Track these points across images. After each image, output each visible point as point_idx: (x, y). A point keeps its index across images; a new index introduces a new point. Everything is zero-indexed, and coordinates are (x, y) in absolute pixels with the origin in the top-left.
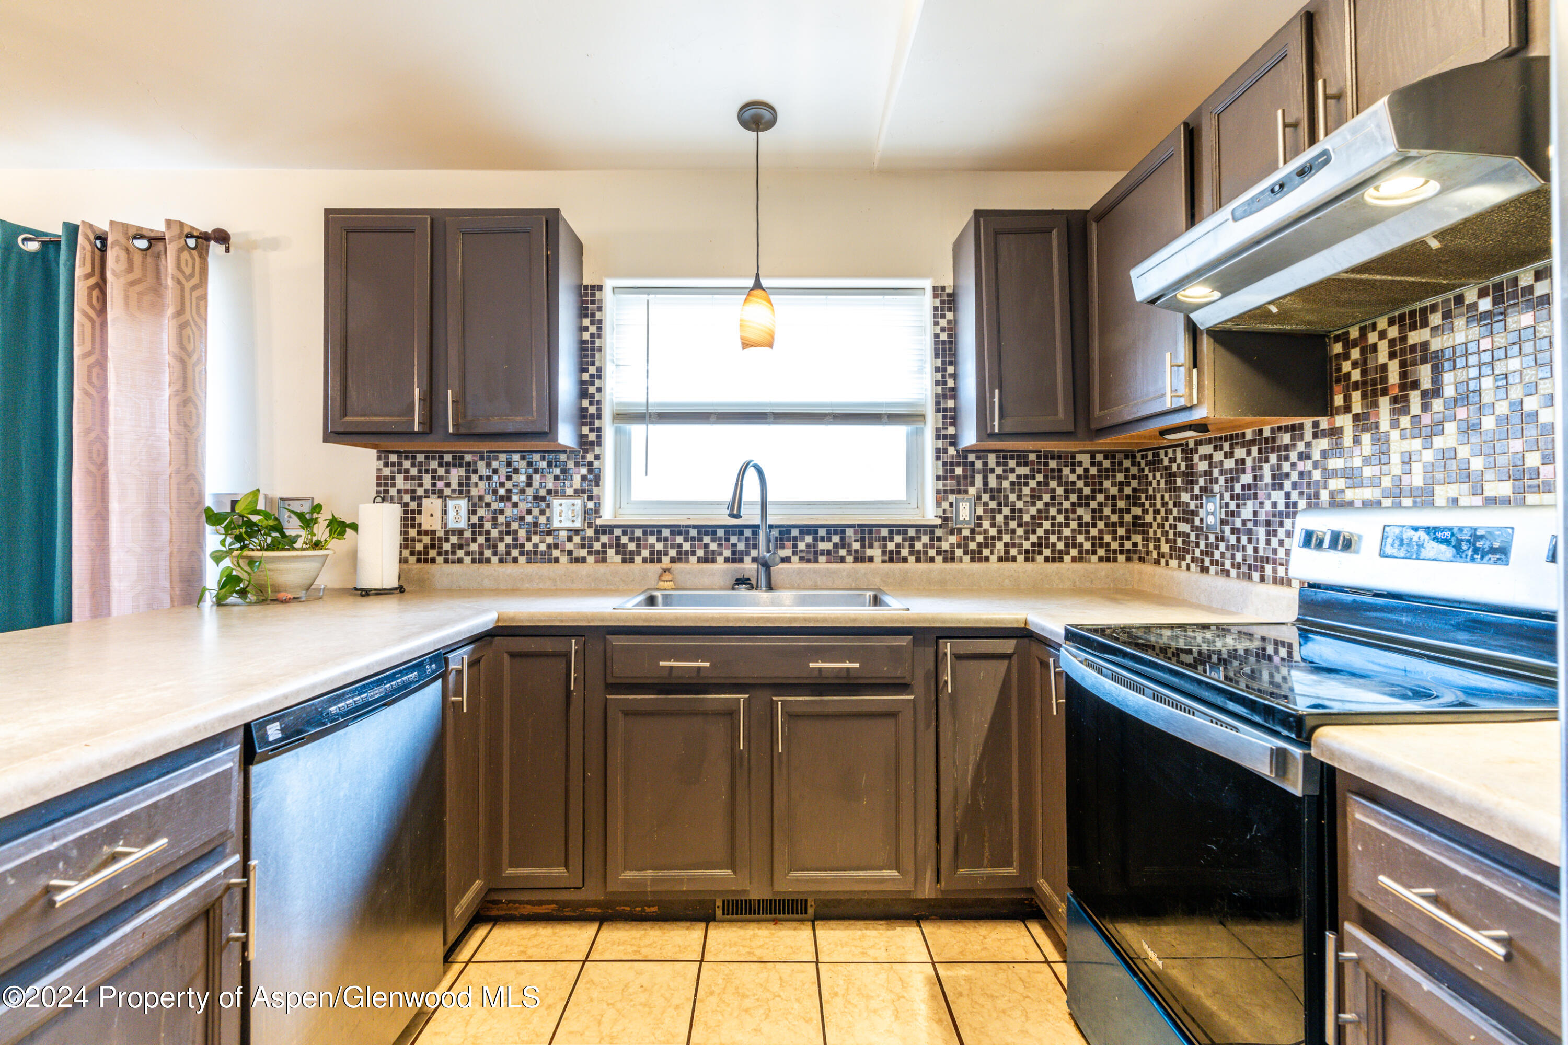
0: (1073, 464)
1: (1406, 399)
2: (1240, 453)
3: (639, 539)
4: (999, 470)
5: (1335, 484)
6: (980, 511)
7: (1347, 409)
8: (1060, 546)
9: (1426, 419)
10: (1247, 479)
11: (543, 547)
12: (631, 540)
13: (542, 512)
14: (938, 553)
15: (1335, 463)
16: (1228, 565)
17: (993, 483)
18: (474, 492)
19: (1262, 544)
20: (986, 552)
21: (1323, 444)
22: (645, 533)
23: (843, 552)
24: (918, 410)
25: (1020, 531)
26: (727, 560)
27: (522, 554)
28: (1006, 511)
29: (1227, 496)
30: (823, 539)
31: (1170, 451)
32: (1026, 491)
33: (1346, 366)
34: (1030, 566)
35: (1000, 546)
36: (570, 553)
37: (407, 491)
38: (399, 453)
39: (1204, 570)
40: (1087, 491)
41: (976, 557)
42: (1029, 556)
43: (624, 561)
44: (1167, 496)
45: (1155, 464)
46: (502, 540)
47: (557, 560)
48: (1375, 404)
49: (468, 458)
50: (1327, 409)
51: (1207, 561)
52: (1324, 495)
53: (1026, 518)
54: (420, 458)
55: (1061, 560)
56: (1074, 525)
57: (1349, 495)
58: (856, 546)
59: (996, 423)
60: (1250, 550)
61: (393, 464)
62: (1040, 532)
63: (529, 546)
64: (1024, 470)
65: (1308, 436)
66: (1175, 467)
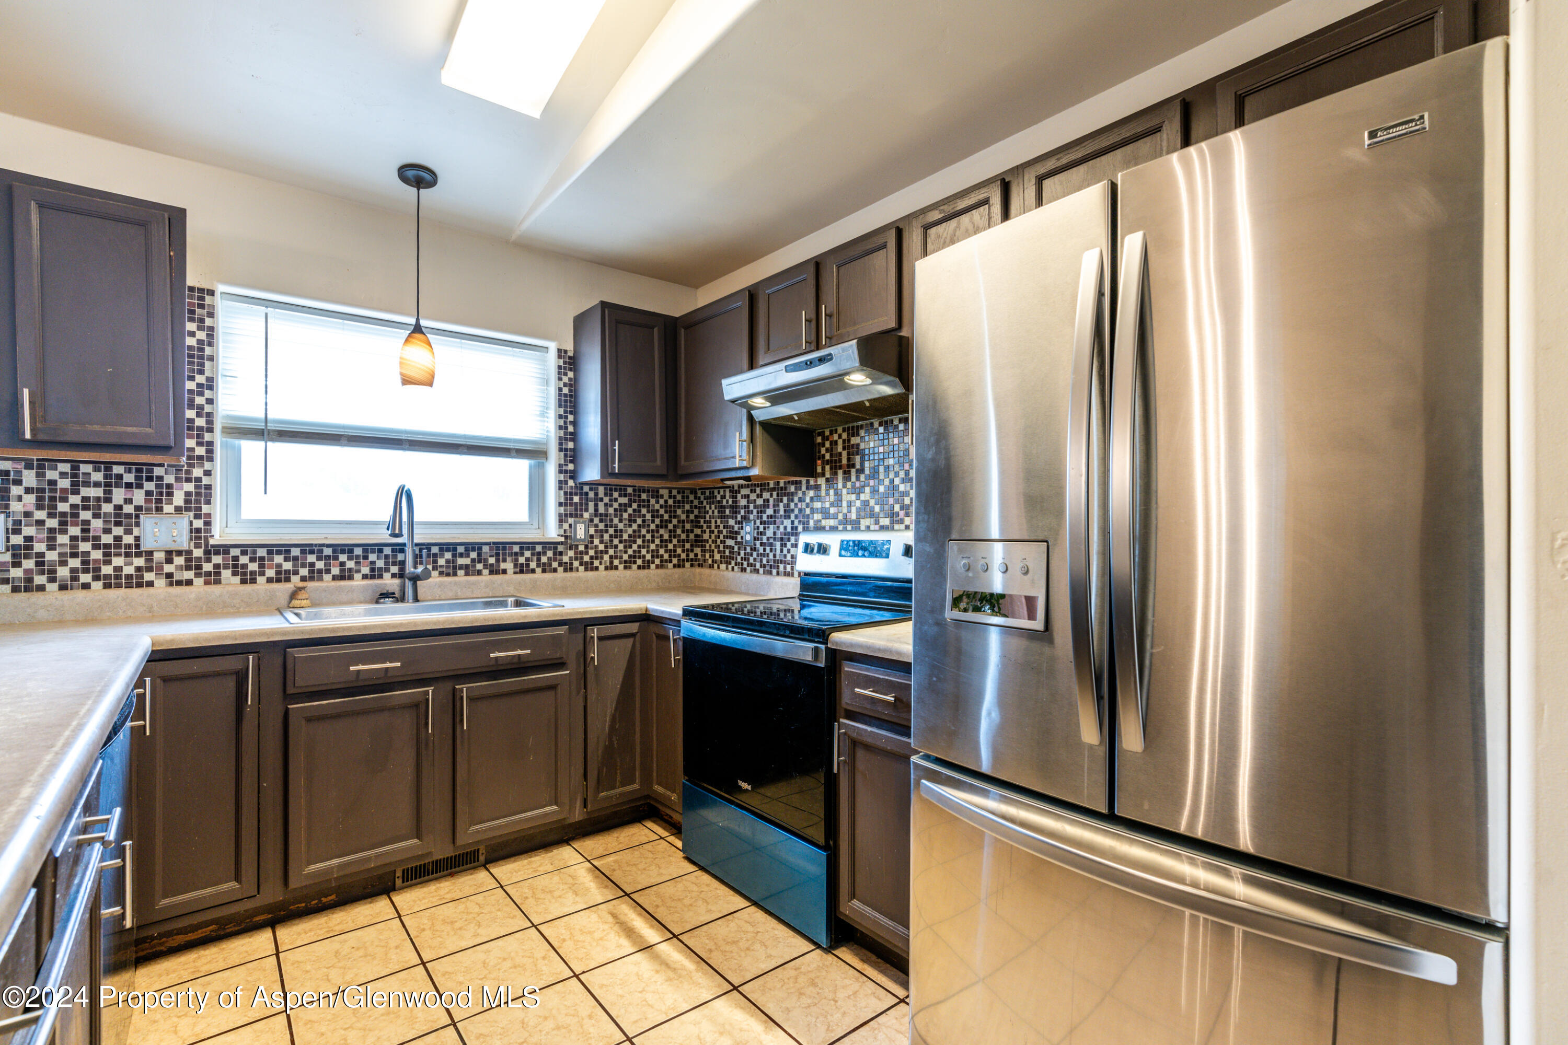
0: (658, 497)
1: (849, 472)
2: (766, 495)
3: (262, 559)
4: (606, 500)
5: (817, 516)
6: (592, 531)
7: (823, 475)
8: (648, 557)
9: (858, 484)
10: (770, 511)
11: (129, 570)
12: (252, 560)
13: (128, 532)
14: (560, 565)
15: (818, 505)
16: (758, 565)
17: (602, 509)
18: (16, 507)
19: (778, 552)
20: (596, 563)
21: (811, 493)
22: (270, 553)
23: (479, 566)
24: (541, 447)
25: (621, 547)
26: (365, 577)
27: (96, 579)
28: (611, 531)
29: (758, 522)
30: (461, 555)
31: (722, 491)
32: (625, 516)
33: (823, 451)
34: (628, 572)
35: (606, 558)
36: (169, 576)
39: (743, 570)
40: (666, 517)
41: (589, 567)
42: (627, 565)
43: (243, 582)
44: (719, 521)
45: (711, 499)
46: (64, 563)
47: (150, 584)
48: (836, 474)
50: (814, 474)
51: (745, 563)
52: (811, 523)
53: (625, 536)
55: (649, 567)
56: (657, 541)
57: (824, 523)
58: (492, 560)
59: (616, 465)
60: (771, 556)
62: (635, 547)
63: (107, 570)
64: (624, 500)
65: (804, 488)
66: (724, 502)
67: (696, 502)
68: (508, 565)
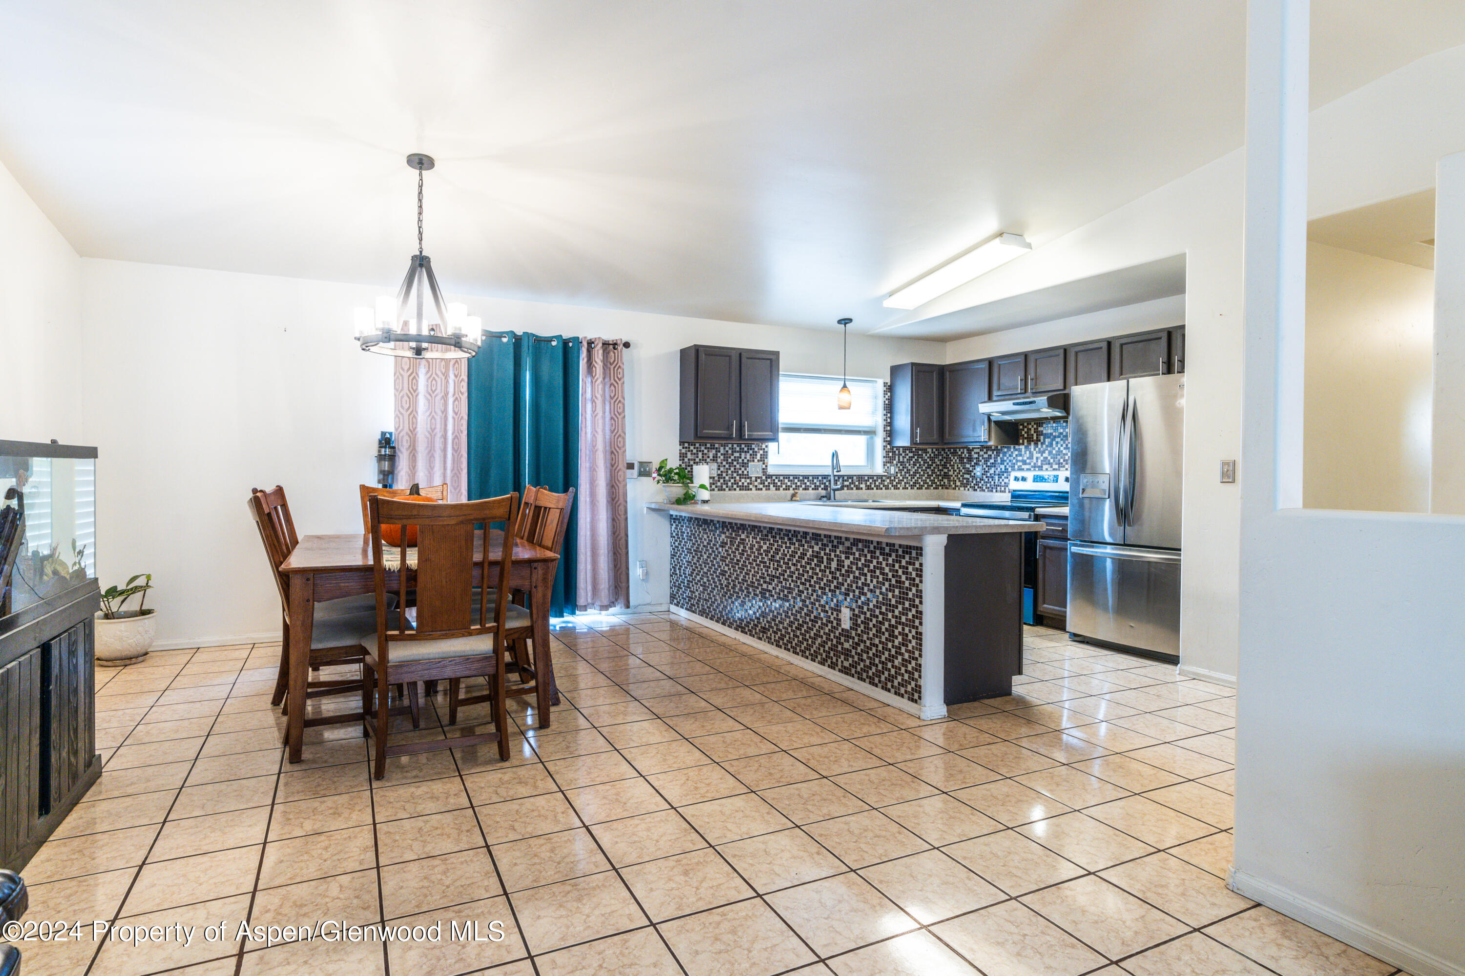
0: (926, 453)
3: (782, 480)
4: (903, 454)
5: (1019, 464)
6: (897, 470)
8: (922, 484)
10: (992, 461)
11: (746, 484)
12: (779, 481)
13: (746, 469)
14: (884, 486)
16: (983, 488)
17: (901, 459)
18: (719, 460)
19: (997, 481)
20: (899, 486)
22: (784, 478)
23: (852, 486)
24: (873, 429)
25: (909, 478)
26: (813, 489)
27: (738, 487)
28: (905, 470)
29: (984, 466)
30: (846, 481)
32: (912, 462)
34: (913, 491)
35: (903, 483)
36: (756, 486)
37: (692, 460)
38: (689, 443)
39: (973, 489)
40: (930, 463)
41: (896, 488)
42: (912, 487)
43: (776, 489)
44: (959, 465)
45: (955, 453)
46: (730, 481)
47: (751, 489)
49: (717, 446)
51: (976, 487)
52: (1017, 467)
53: (911, 473)
54: (697, 445)
55: (922, 488)
58: (857, 483)
60: (992, 484)
61: (686, 448)
63: (740, 484)
64: (911, 455)
66: (963, 455)
67: (945, 455)
68: (863, 486)
